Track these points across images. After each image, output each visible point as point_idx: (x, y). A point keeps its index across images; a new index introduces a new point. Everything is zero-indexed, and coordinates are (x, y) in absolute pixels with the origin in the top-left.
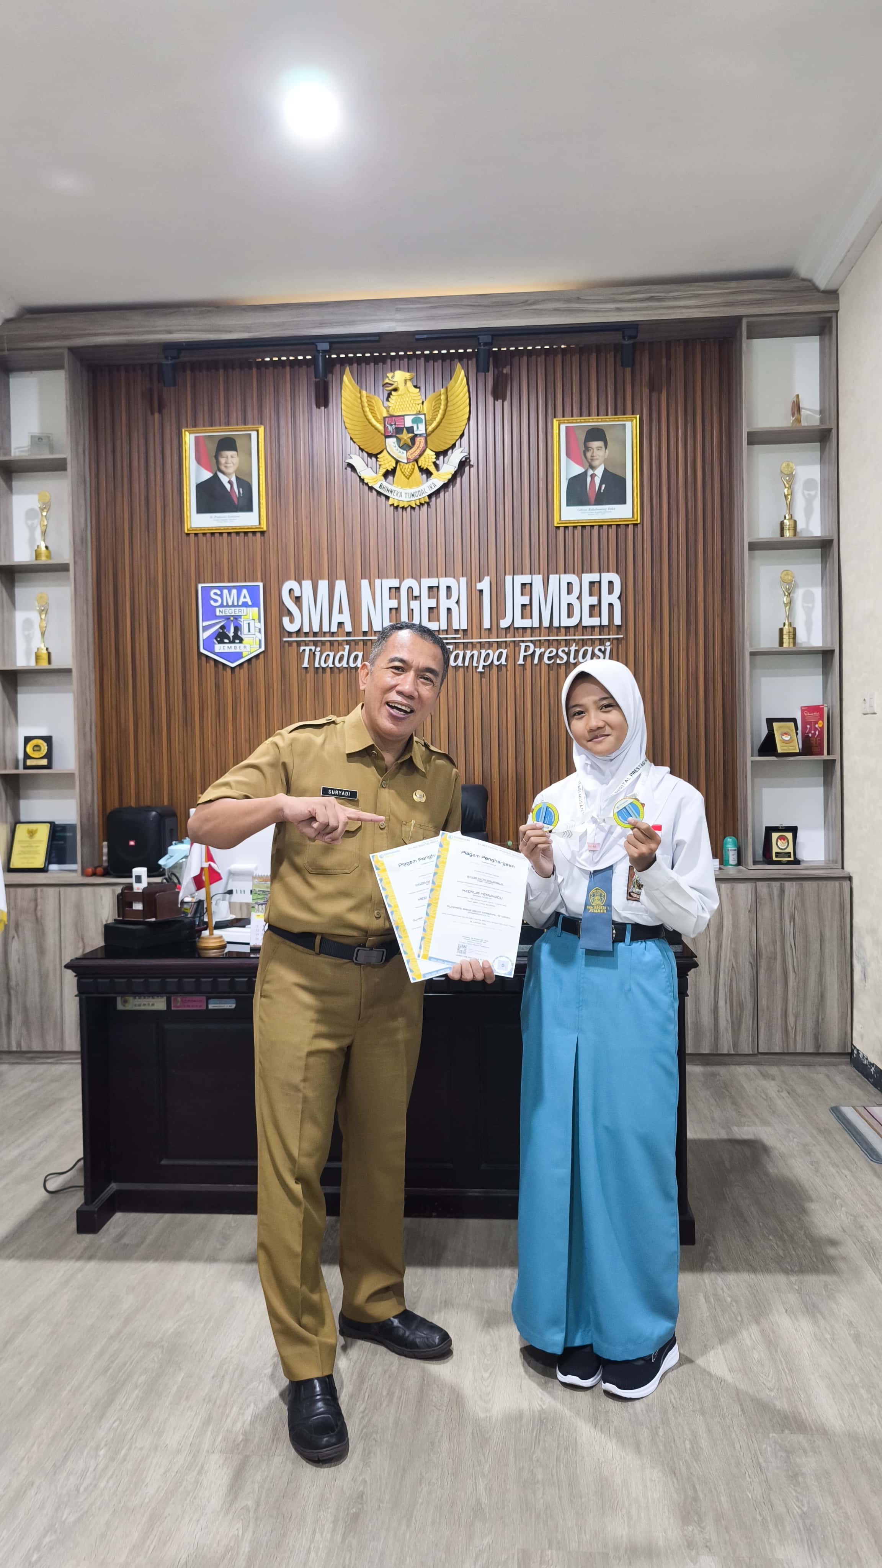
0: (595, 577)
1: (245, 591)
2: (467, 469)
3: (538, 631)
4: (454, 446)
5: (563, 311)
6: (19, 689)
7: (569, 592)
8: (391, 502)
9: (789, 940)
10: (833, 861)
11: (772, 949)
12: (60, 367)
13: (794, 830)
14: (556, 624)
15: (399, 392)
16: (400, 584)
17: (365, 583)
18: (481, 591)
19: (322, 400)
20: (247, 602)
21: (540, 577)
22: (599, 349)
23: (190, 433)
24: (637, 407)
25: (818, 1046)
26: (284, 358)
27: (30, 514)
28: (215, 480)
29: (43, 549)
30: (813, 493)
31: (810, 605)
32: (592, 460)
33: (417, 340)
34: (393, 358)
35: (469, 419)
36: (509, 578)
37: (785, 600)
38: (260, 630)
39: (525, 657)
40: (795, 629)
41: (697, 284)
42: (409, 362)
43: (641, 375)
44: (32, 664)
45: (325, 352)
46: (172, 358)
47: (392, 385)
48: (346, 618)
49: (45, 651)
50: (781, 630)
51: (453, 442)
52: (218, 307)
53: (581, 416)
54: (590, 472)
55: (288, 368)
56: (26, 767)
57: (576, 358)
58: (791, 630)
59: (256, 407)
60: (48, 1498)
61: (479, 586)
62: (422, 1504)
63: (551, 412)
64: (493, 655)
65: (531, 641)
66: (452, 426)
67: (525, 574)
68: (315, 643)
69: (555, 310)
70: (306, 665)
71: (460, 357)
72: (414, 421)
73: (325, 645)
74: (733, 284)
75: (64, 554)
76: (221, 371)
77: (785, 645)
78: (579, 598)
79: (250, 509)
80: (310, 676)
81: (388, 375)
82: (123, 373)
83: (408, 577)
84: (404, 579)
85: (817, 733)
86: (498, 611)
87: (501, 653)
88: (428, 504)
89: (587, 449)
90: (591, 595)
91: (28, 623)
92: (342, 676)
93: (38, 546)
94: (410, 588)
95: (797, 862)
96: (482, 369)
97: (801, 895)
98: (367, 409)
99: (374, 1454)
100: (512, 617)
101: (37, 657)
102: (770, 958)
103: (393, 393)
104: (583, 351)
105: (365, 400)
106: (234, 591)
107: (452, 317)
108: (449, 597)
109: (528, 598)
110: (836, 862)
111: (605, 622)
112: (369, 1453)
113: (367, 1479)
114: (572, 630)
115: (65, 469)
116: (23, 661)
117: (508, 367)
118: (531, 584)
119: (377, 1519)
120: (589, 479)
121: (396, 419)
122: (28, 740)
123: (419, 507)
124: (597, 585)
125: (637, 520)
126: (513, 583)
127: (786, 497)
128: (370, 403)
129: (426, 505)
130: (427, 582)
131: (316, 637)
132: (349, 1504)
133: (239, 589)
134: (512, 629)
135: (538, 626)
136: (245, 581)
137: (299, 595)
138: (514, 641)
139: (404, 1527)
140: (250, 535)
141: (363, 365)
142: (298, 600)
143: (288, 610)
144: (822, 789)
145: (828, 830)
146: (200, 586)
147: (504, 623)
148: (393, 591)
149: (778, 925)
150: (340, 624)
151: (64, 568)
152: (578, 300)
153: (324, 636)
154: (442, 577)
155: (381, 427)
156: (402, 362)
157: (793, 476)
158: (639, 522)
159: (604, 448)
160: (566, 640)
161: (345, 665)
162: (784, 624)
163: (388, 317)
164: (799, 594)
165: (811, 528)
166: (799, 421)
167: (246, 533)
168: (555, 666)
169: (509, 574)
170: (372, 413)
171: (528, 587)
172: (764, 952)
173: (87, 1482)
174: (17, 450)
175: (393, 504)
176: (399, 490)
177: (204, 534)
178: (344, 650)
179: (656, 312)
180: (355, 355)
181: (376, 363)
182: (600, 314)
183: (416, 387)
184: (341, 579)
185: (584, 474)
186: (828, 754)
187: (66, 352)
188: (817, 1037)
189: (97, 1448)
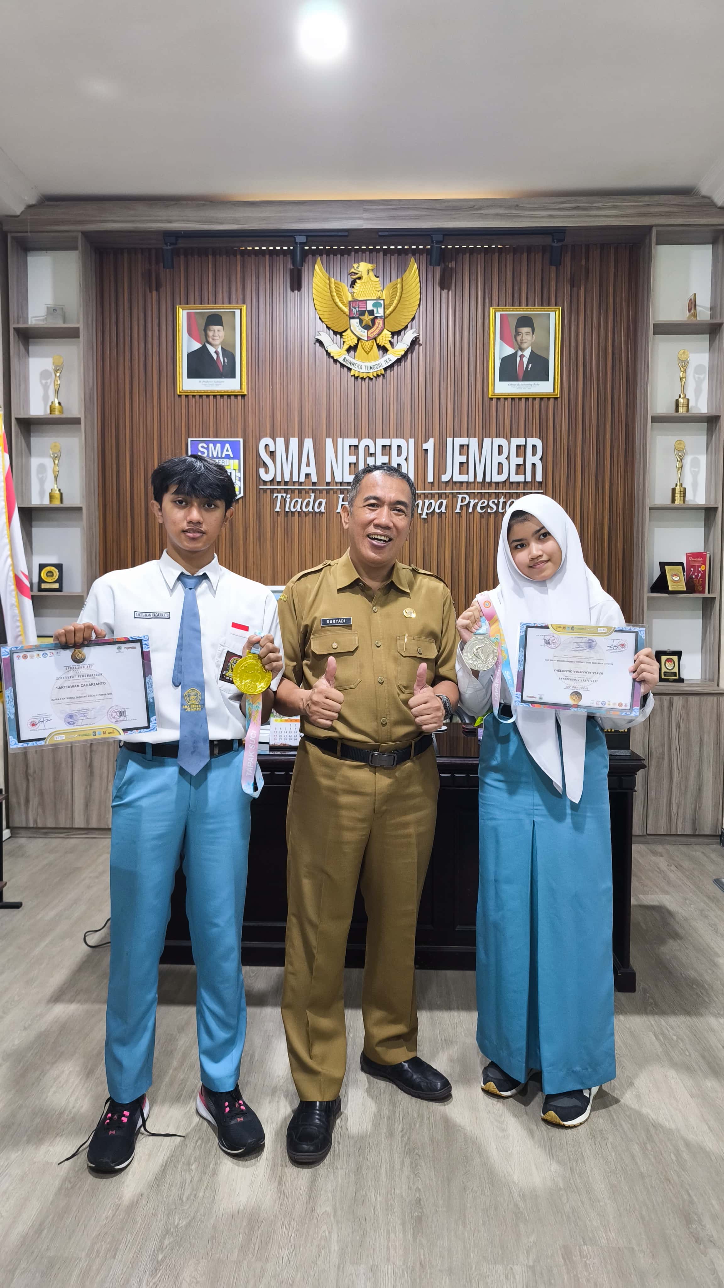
0: (521, 441)
1: (227, 446)
2: (417, 347)
3: (473, 485)
4: (406, 327)
5: (505, 216)
6: (34, 523)
7: (500, 453)
8: (352, 373)
9: (675, 743)
10: (709, 680)
11: (661, 751)
12: (75, 248)
13: (679, 654)
14: (488, 479)
15: (363, 281)
16: (359, 443)
17: (329, 441)
18: (426, 450)
19: (296, 286)
20: (229, 455)
21: (476, 439)
22: (529, 250)
23: (183, 310)
24: (560, 301)
25: (695, 829)
26: (264, 248)
27: (44, 374)
28: (203, 351)
29: (57, 405)
30: (702, 377)
31: (696, 470)
32: (521, 343)
33: (380, 236)
34: (357, 251)
35: (419, 305)
36: (449, 440)
37: (678, 465)
38: (240, 478)
39: (461, 506)
40: (685, 489)
41: (616, 197)
42: (370, 255)
43: (564, 273)
44: (46, 502)
45: (301, 243)
46: (171, 244)
47: (357, 274)
48: (312, 470)
49: (57, 492)
50: (674, 490)
51: (406, 324)
52: (211, 202)
53: (513, 306)
54: (520, 353)
55: (267, 257)
56: (40, 590)
57: (510, 257)
58: (682, 490)
59: (239, 290)
60: (158, 1206)
61: (425, 446)
62: (471, 1207)
63: (488, 302)
64: (435, 504)
65: (467, 493)
66: (405, 311)
67: (463, 437)
68: (286, 491)
69: (497, 215)
70: (278, 509)
71: (414, 252)
72: (374, 305)
73: (294, 493)
74: (647, 198)
75: (75, 409)
76: (210, 257)
77: (676, 502)
78: (508, 458)
79: (233, 376)
80: (280, 520)
81: (354, 265)
82: (126, 255)
83: (365, 438)
84: (361, 439)
85: (700, 575)
86: (440, 467)
87: (442, 503)
88: (383, 375)
89: (517, 333)
90: (517, 456)
91: (42, 467)
92: (308, 520)
93: (52, 402)
94: (367, 447)
95: (681, 680)
96: (431, 263)
97: (686, 707)
98: (335, 294)
99: (420, 1166)
100: (452, 473)
101: (51, 497)
102: (659, 758)
103: (357, 281)
104: (515, 251)
105: (333, 286)
106: (219, 446)
107: (410, 218)
108: (399, 454)
109: (465, 457)
110: (713, 681)
111: (529, 479)
112: (416, 1166)
113: (420, 1187)
114: (501, 485)
115: (78, 337)
116: (37, 499)
117: (453, 263)
118: (468, 446)
119: (438, 1221)
120: (518, 359)
121: (360, 303)
122: (42, 567)
123: (376, 378)
124: (522, 448)
125: (557, 395)
126: (454, 444)
127: (681, 379)
128: (337, 289)
129: (382, 376)
130: (381, 442)
131: (287, 485)
132: (411, 1208)
133: (223, 444)
134: (451, 483)
135: (473, 481)
136: (228, 437)
137: (274, 450)
138: (453, 493)
139: (461, 1227)
140: (233, 398)
141: (332, 256)
142: (272, 454)
143: (264, 462)
144: (701, 620)
145: (706, 654)
146: (190, 440)
147: (445, 478)
148: (353, 448)
149: (666, 731)
150: (308, 475)
151: (76, 421)
152: (517, 207)
153: (294, 485)
154: (393, 438)
155: (346, 310)
156: (364, 254)
157: (688, 362)
158: (559, 396)
159: (531, 333)
160: (495, 493)
161: (311, 510)
162: (676, 485)
163: (357, 216)
164: (688, 460)
165: (699, 405)
166: (695, 316)
167: (229, 396)
168: (487, 514)
169: (450, 437)
170: (338, 297)
171: (465, 448)
172: (654, 753)
173: (187, 1193)
174: (33, 319)
175: (354, 375)
176: (360, 363)
177: (194, 396)
178: (310, 497)
179: (581, 219)
180: (325, 247)
181: (342, 255)
182: (537, 220)
183: (375, 276)
184: (309, 437)
185: (516, 354)
186: (709, 592)
187: (80, 235)
188: (695, 822)
189: (188, 1164)
